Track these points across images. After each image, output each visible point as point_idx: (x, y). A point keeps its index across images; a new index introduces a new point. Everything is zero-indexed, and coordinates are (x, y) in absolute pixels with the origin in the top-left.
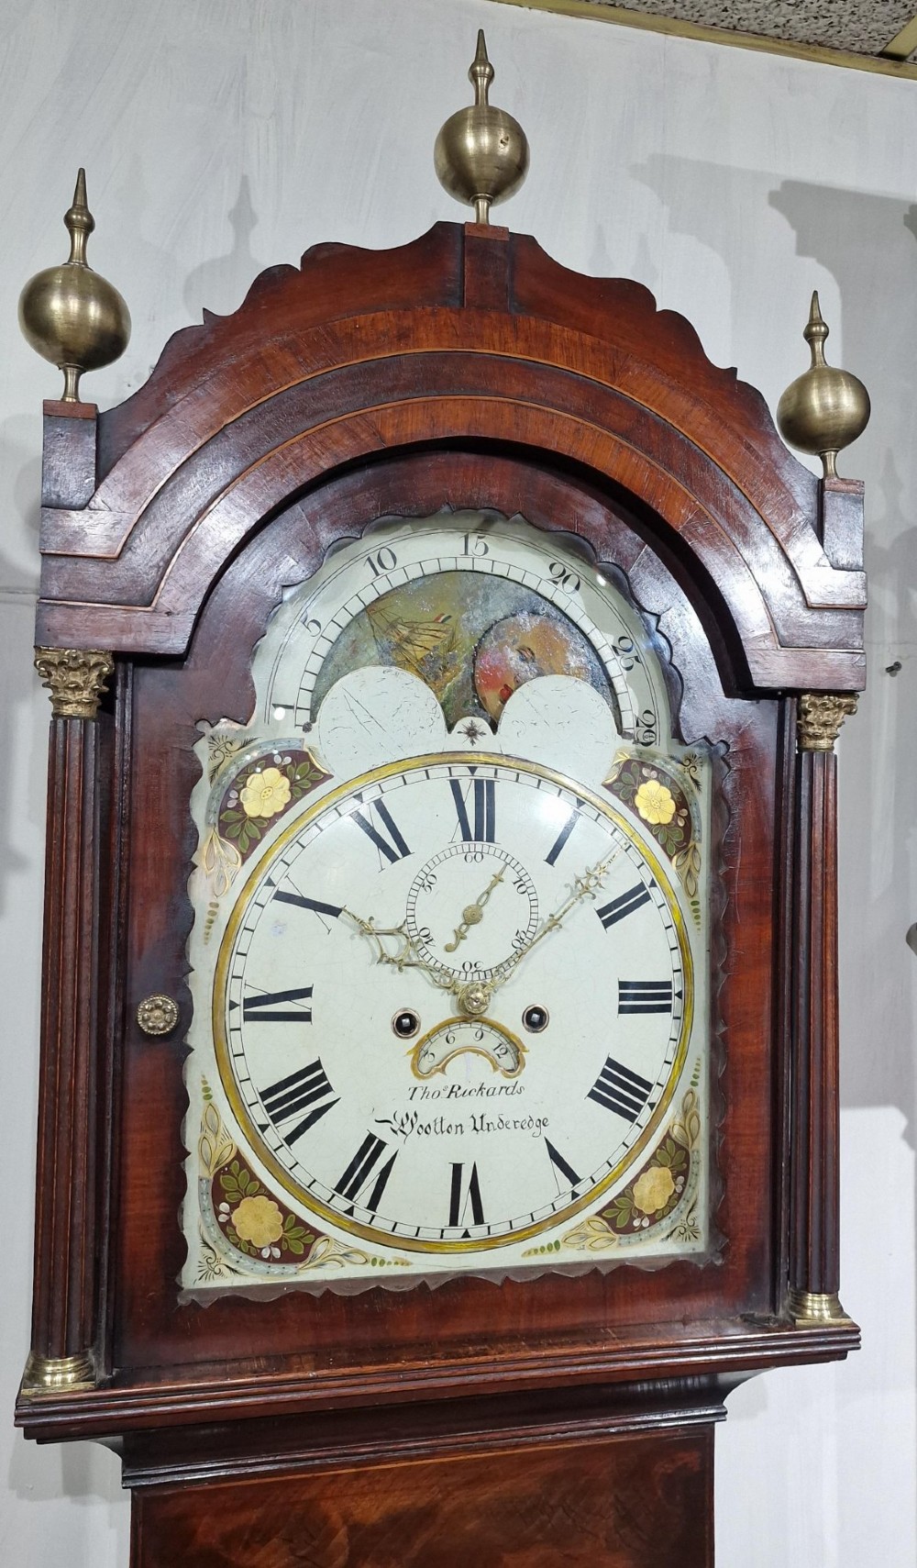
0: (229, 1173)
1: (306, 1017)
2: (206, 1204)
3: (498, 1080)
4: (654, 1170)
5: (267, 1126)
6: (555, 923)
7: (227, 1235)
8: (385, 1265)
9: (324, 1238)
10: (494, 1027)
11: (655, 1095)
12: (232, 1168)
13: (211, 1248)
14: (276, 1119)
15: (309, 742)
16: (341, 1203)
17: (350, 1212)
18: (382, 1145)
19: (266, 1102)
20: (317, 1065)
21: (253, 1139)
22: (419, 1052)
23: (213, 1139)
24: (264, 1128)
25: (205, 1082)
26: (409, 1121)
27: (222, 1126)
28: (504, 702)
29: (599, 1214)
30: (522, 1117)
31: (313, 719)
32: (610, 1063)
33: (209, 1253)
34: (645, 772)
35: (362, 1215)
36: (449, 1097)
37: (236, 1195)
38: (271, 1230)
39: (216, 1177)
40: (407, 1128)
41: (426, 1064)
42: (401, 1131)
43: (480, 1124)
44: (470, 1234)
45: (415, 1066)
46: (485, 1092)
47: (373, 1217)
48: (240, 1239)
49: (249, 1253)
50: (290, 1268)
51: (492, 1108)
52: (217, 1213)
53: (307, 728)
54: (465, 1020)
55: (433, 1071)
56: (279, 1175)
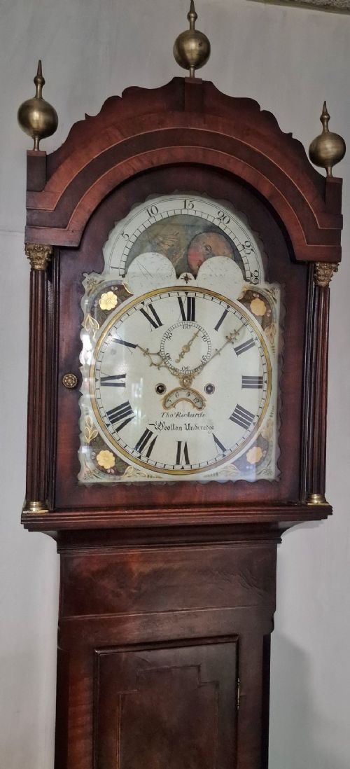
0: (96, 441)
1: (123, 385)
3: (195, 411)
4: (254, 448)
5: (109, 425)
6: (217, 353)
7: (94, 464)
8: (152, 478)
9: (130, 467)
10: (193, 391)
11: (256, 420)
12: (97, 439)
13: (89, 468)
14: (113, 422)
15: (124, 281)
16: (136, 454)
17: (140, 457)
18: (151, 433)
19: (109, 416)
20: (127, 403)
21: (104, 429)
22: (166, 400)
23: (90, 429)
26: (162, 425)
28: (199, 267)
29: (233, 463)
30: (204, 425)
31: (126, 272)
32: (238, 406)
33: (88, 470)
34: (254, 295)
35: (144, 459)
36: (176, 417)
37: (98, 449)
38: (111, 463)
39: (91, 442)
40: (161, 427)
41: (168, 404)
42: (158, 428)
43: (189, 427)
44: (184, 468)
45: (164, 405)
46: (190, 415)
47: (148, 459)
48: (99, 466)
49: (103, 471)
50: (118, 477)
51: (192, 421)
52: (91, 456)
53: (123, 276)
54: (183, 389)
55: (170, 407)
56: (113, 442)
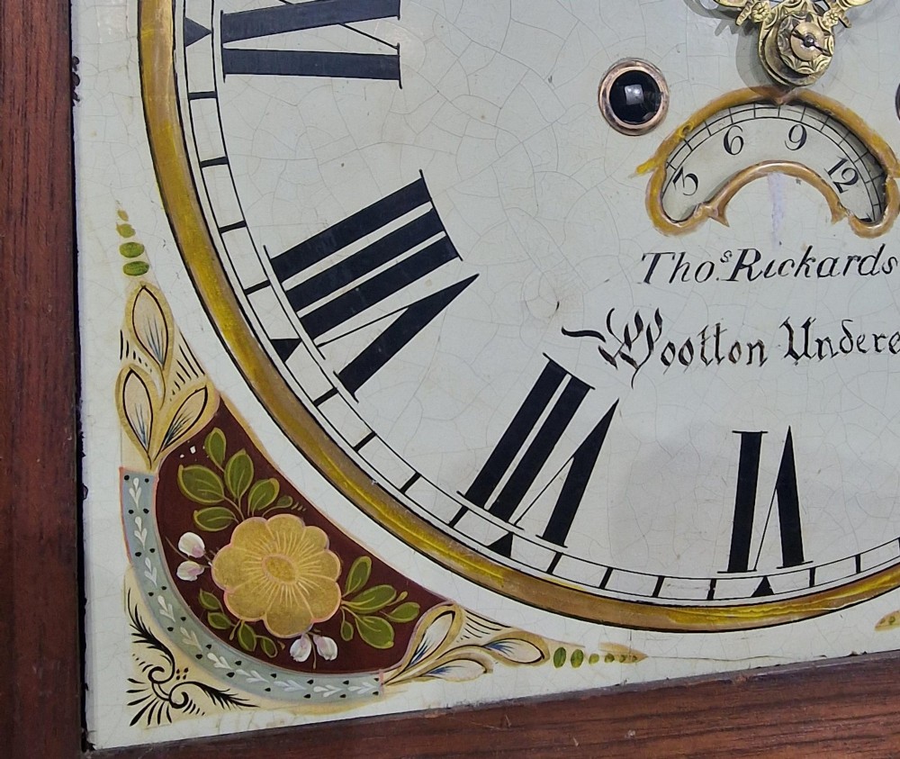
0: (202, 458)
1: (385, 67)
2: (142, 536)
3: (843, 239)
5: (293, 343)
7: (201, 613)
8: (585, 662)
9: (442, 609)
10: (831, 118)
12: (208, 447)
13: (159, 645)
14: (316, 325)
16: (481, 528)
17: (503, 546)
18: (578, 390)
19: (291, 282)
20: (417, 193)
21: (260, 374)
22: (666, 171)
23: (155, 376)
24: (285, 347)
25: (126, 230)
26: (644, 333)
27: (178, 341)
33: (156, 657)
35: (531, 554)
36: (732, 279)
37: (224, 515)
38: (313, 595)
39: (168, 472)
40: (639, 349)
41: (679, 198)
42: (625, 357)
43: (802, 344)
44: (773, 587)
45: (656, 204)
46: (814, 266)
47: (558, 556)
48: (233, 619)
49: (258, 653)
50: (364, 682)
51: (828, 305)
52: (174, 559)
54: (769, 102)
55: (698, 214)
56: (328, 462)
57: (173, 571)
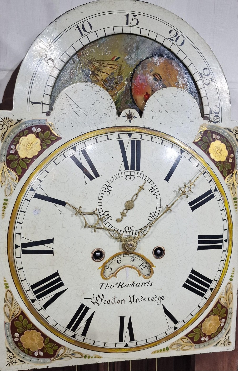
0: (18, 320)
1: (51, 252)
2: (8, 333)
3: (141, 279)
4: (212, 317)
5: (35, 300)
6: (168, 209)
7: (18, 347)
8: (90, 358)
9: (62, 347)
10: (140, 256)
11: (213, 285)
12: (20, 318)
13: (11, 352)
14: (39, 297)
15: (50, 121)
16: (69, 333)
17: (74, 336)
18: (87, 309)
19: (34, 290)
20: (57, 274)
21: (29, 305)
22: (104, 268)
23: (10, 306)
24: (33, 301)
25: (5, 281)
26: (100, 298)
27: (14, 300)
28: (146, 101)
29: (186, 336)
30: (152, 296)
31: (51, 109)
32: (193, 271)
33: (11, 354)
34: (214, 136)
35: (79, 338)
36: (118, 288)
37: (22, 330)
38: (38, 344)
39: (13, 322)
40: (99, 301)
41: (108, 272)
42: (96, 303)
43: (133, 300)
44: (128, 345)
45: (103, 274)
46: (135, 285)
47: (84, 338)
48: (24, 348)
49: (29, 354)
50: (48, 360)
51: (138, 292)
52: (14, 337)
53: (48, 114)
54: (126, 253)
55: (111, 276)
56: (42, 321)
57: (14, 339)
